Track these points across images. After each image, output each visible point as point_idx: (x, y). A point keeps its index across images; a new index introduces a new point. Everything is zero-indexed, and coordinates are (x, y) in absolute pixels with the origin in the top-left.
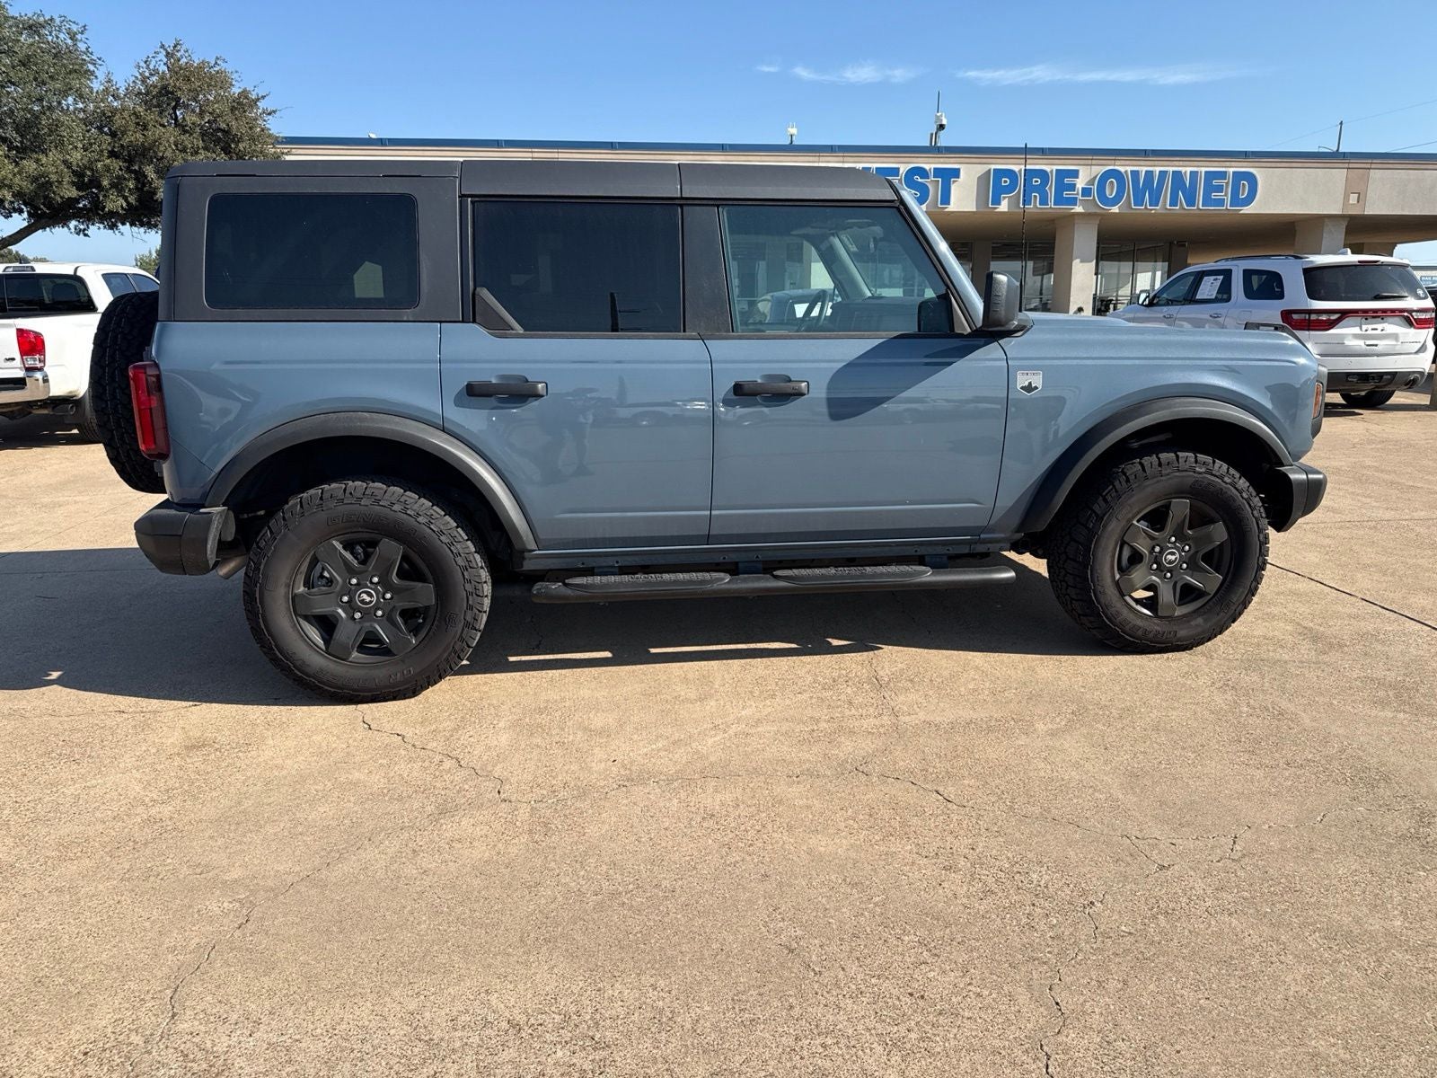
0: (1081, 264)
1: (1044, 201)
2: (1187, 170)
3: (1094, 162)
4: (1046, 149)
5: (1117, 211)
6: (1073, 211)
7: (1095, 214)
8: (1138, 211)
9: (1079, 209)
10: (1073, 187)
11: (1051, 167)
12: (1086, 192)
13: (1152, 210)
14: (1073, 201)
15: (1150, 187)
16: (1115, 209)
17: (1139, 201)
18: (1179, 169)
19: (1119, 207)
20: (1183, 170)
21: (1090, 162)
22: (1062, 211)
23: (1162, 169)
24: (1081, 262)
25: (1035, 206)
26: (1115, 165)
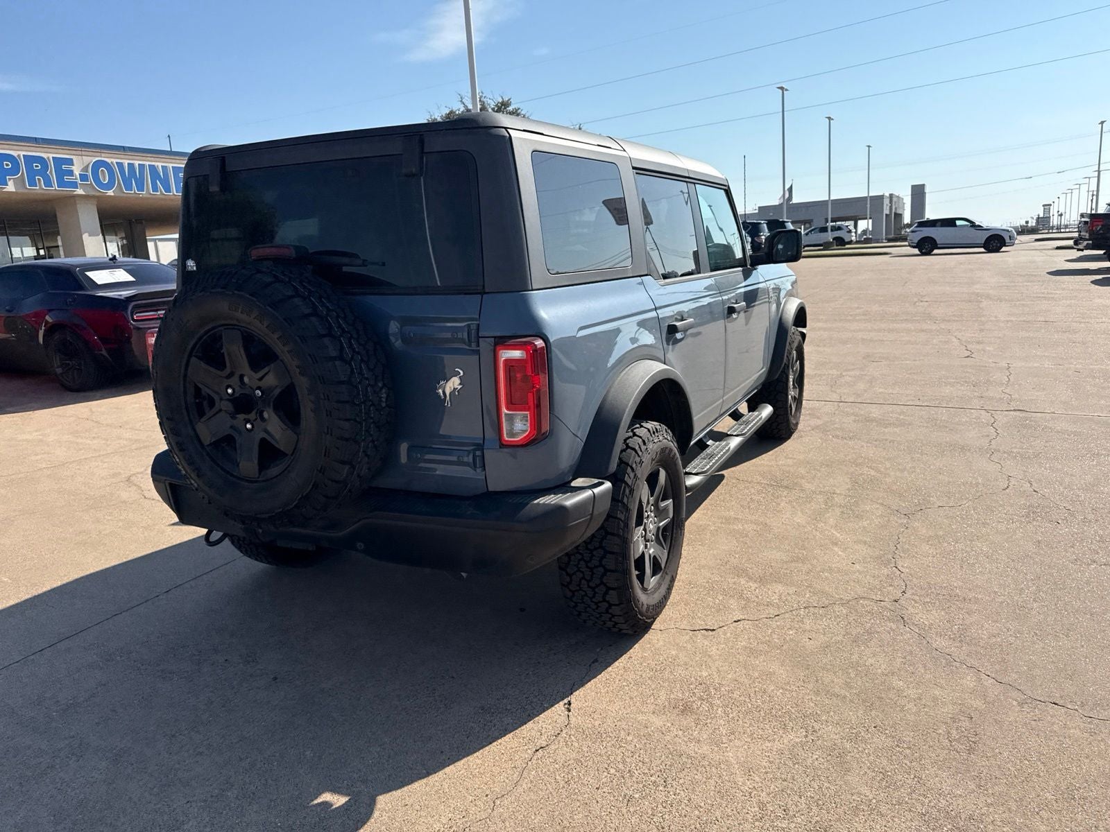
0: (90, 238)
1: (48, 183)
2: (159, 165)
3: (83, 153)
4: (39, 138)
5: (112, 194)
6: (75, 193)
7: (93, 197)
8: (128, 195)
9: (80, 191)
10: (71, 173)
11: (49, 155)
12: (84, 177)
13: (140, 194)
14: (75, 185)
15: (132, 176)
16: (110, 193)
17: (129, 187)
18: (153, 163)
19: (113, 192)
20: (156, 164)
21: (80, 153)
22: (65, 193)
23: (141, 162)
24: (90, 236)
25: (40, 188)
26: (101, 157)
